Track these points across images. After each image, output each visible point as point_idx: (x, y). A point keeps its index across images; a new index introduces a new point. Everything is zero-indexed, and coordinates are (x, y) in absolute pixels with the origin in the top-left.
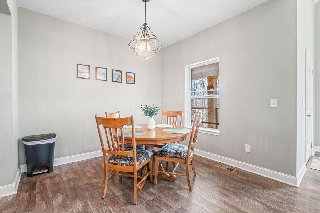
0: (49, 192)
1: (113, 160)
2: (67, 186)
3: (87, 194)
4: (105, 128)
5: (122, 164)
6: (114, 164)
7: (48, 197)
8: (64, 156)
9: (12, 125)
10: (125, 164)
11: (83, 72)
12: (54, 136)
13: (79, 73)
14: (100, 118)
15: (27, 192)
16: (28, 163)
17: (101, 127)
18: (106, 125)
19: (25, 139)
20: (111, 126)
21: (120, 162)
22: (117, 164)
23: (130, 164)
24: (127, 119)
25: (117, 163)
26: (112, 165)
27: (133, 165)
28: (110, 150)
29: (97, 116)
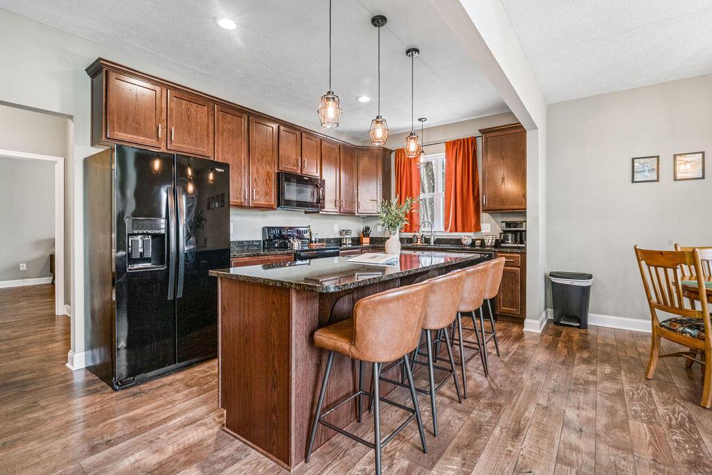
0: (574, 345)
1: (669, 323)
2: (599, 348)
3: (625, 366)
4: (649, 265)
5: (683, 332)
6: (669, 329)
7: (572, 348)
8: (607, 314)
9: (538, 253)
10: (689, 333)
11: (644, 171)
12: (590, 277)
13: (635, 174)
14: (641, 251)
15: (551, 335)
16: (555, 308)
17: (643, 263)
18: (649, 261)
19: (552, 275)
20: (656, 264)
21: (681, 329)
22: (675, 331)
23: (698, 335)
24: (684, 254)
25: (675, 328)
26: (665, 330)
27: (704, 340)
28: (659, 302)
29: (638, 247)
